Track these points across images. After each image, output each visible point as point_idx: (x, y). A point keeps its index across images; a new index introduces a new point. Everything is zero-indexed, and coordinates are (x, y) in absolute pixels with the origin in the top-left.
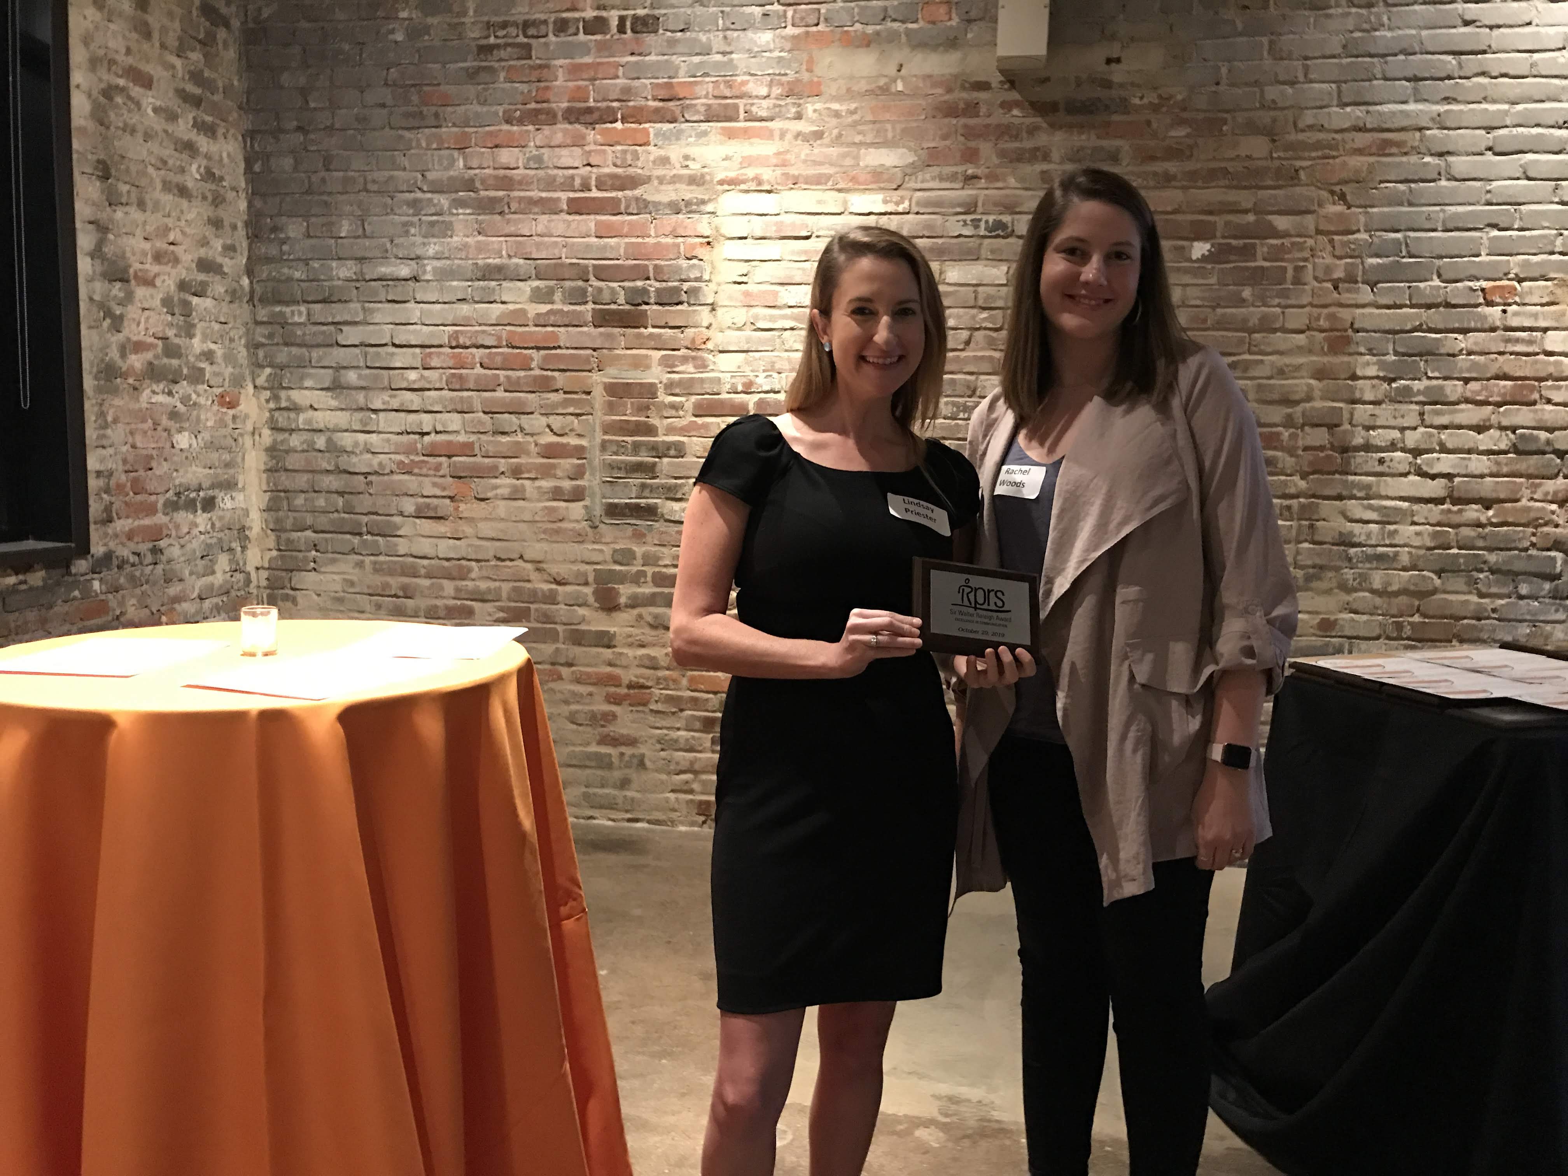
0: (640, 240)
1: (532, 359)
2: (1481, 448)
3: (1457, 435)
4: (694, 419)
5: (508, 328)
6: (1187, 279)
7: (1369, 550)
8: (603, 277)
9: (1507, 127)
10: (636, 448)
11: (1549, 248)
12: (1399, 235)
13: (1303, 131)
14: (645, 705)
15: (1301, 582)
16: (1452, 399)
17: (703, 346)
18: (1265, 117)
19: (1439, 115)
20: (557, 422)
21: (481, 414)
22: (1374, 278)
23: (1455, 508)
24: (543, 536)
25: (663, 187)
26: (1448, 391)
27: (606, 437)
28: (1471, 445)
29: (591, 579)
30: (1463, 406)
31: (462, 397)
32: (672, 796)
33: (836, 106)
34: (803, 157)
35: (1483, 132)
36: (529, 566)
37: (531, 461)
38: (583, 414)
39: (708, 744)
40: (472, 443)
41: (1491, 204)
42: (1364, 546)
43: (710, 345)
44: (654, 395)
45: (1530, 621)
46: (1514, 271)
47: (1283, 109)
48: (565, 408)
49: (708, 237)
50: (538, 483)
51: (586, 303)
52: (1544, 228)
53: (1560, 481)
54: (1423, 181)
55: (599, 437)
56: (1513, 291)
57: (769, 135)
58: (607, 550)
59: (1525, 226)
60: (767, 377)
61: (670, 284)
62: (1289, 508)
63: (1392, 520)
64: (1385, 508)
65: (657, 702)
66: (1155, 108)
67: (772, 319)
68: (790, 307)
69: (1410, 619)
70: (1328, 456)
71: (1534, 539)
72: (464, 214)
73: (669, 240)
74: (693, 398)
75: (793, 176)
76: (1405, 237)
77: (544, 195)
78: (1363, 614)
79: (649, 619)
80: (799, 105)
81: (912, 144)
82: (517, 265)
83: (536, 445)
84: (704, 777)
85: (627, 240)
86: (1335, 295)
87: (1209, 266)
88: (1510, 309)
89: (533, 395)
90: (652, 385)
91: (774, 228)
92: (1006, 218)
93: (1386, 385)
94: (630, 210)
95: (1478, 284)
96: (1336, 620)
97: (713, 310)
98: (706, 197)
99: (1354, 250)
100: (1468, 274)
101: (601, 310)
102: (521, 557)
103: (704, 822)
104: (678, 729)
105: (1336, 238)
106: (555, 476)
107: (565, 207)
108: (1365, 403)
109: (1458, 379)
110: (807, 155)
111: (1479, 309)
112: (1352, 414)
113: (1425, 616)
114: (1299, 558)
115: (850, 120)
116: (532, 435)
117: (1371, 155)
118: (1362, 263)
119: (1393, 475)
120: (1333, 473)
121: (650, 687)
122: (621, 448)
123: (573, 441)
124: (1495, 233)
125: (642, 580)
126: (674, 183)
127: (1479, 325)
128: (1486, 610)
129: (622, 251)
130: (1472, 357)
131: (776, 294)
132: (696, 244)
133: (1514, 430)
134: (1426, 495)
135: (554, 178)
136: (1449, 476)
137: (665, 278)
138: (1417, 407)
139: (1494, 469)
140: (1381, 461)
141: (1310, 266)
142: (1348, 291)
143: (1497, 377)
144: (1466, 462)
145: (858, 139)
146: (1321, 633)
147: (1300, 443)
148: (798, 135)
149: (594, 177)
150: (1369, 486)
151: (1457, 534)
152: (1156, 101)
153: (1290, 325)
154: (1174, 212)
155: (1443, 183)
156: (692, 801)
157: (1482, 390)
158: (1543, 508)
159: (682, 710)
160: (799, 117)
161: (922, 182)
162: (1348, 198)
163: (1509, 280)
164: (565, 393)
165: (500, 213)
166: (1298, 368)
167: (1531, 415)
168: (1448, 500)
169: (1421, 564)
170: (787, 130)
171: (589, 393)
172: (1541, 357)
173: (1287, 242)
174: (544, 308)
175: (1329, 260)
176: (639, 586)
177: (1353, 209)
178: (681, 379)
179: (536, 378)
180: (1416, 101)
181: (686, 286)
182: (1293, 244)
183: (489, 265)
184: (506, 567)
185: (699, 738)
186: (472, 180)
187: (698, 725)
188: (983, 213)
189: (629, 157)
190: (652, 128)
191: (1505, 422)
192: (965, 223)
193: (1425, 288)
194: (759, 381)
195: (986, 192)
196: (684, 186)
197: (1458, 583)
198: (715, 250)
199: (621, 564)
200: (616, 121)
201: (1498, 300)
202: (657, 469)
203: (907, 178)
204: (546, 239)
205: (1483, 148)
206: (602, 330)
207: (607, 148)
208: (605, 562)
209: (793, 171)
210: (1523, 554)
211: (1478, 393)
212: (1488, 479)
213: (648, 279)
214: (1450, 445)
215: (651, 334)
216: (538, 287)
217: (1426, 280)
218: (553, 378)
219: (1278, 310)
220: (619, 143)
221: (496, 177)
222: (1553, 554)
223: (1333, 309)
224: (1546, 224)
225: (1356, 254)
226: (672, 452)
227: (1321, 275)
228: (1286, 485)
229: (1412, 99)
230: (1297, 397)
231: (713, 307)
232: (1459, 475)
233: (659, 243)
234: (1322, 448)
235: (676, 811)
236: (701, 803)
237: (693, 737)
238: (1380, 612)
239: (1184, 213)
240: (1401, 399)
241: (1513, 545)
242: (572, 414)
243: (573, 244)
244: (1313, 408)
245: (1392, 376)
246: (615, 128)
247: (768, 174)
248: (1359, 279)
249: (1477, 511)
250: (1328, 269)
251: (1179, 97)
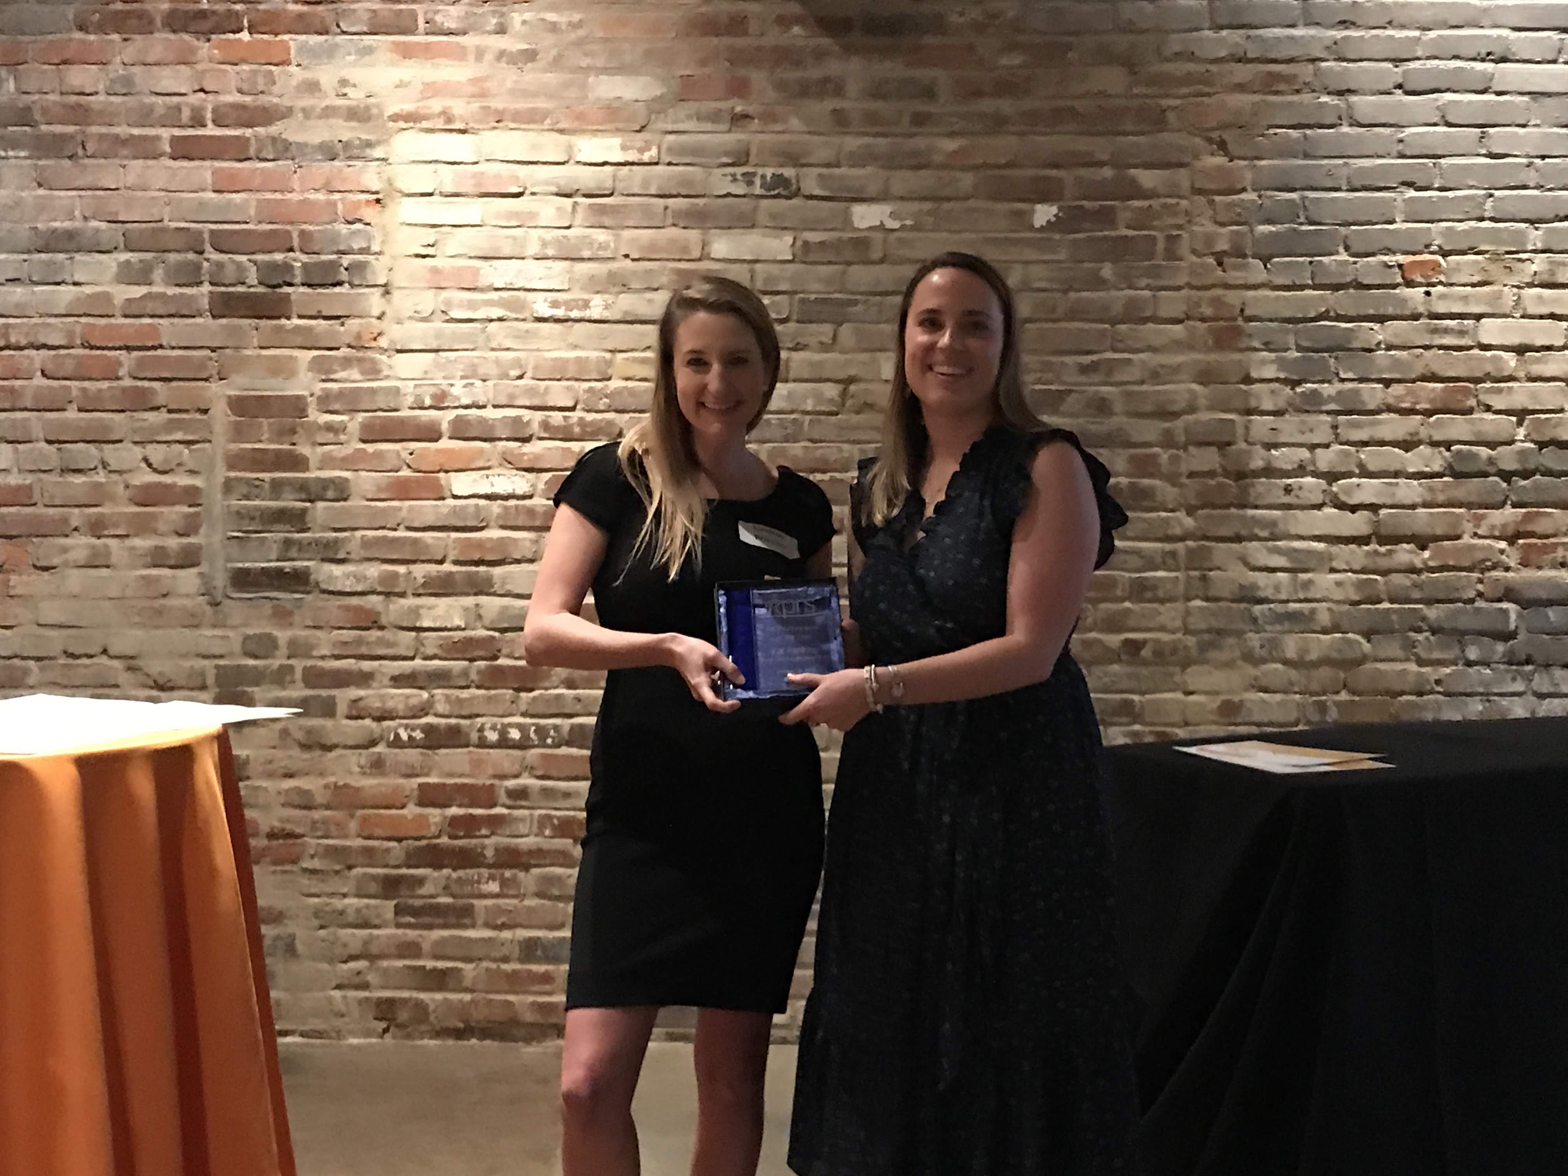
0: (278, 196)
1: (120, 364)
2: (1411, 470)
3: (1380, 454)
4: (363, 446)
5: (83, 320)
6: (1031, 254)
7: (1279, 608)
8: (224, 249)
9: (1418, 59)
10: (277, 487)
11: (1477, 213)
12: (1294, 196)
13: (1168, 60)
14: (295, 862)
15: (1194, 652)
16: (1371, 407)
17: (373, 344)
18: (1122, 42)
19: (1335, 43)
20: (156, 453)
21: (43, 445)
22: (1266, 252)
23: (1383, 549)
24: (137, 619)
25: (311, 122)
26: (1366, 397)
27: (232, 474)
28: (1398, 467)
29: (210, 680)
30: (1384, 416)
31: (14, 421)
32: (337, 994)
33: (551, 17)
34: (509, 84)
35: (1390, 65)
36: (116, 663)
37: (117, 510)
38: (198, 442)
39: (390, 915)
40: (30, 487)
41: (1403, 156)
42: (1272, 602)
43: (383, 342)
44: (302, 412)
45: (1482, 694)
46: (1436, 242)
47: (1143, 32)
48: (170, 432)
49: (377, 193)
50: (129, 542)
51: (199, 283)
52: (1471, 187)
53: (1508, 510)
54: (1322, 126)
55: (222, 473)
56: (1436, 267)
57: (460, 54)
58: (235, 637)
59: (1448, 185)
60: (465, 386)
61: (324, 257)
62: (1173, 554)
63: (1305, 566)
64: (1295, 550)
65: (312, 857)
66: (979, 28)
67: (472, 305)
68: (497, 289)
69: (1337, 698)
70: (1220, 485)
71: (1480, 587)
72: (16, 157)
73: (321, 196)
74: (361, 417)
75: (497, 111)
76: (1303, 198)
77: (136, 131)
78: (1274, 692)
79: (299, 735)
80: (502, 15)
81: (659, 71)
82: (97, 230)
83: (127, 487)
84: (385, 963)
85: (259, 196)
86: (1219, 272)
87: (1057, 237)
88: (1436, 290)
89: (122, 415)
90: (299, 398)
91: (472, 182)
92: (788, 172)
93: (1288, 389)
94: (263, 155)
95: (1394, 258)
96: (1241, 701)
97: (387, 293)
98: (372, 137)
99: (1239, 214)
100: (1381, 246)
101: (223, 293)
102: (105, 651)
103: (386, 1031)
104: (345, 896)
105: (1217, 198)
106: (155, 532)
107: (168, 149)
108: (1263, 413)
109: (1379, 381)
110: (516, 82)
111: (1397, 291)
112: (1247, 428)
113: (1354, 693)
114: (1191, 620)
115: (572, 36)
116: (120, 472)
117: (1255, 92)
118: (1252, 231)
119: (1303, 508)
120: (1227, 506)
121: (303, 836)
122: (253, 489)
123: (183, 480)
124: (1412, 193)
125: (288, 678)
126: (327, 117)
127: (1398, 312)
128: (1428, 681)
129: (252, 212)
130: (1392, 353)
131: (476, 272)
132: (359, 201)
133: (1448, 445)
134: (1347, 532)
135: (151, 108)
136: (1374, 508)
137: (316, 249)
138: (1328, 418)
139: (1428, 497)
140: (1288, 490)
141: (1185, 235)
142: (1237, 267)
143: (1424, 379)
144: (1393, 489)
145: (585, 62)
146: (1226, 720)
147: (1184, 468)
148: (501, 54)
149: (210, 108)
150: (1273, 523)
151: (1386, 583)
152: (980, 19)
153: (1163, 313)
154: (1009, 165)
155: (1345, 129)
156: (367, 999)
157: (1407, 394)
158: (1491, 546)
159: (350, 868)
160: (501, 30)
161: (675, 122)
162: (1230, 147)
163: (1432, 253)
164: (170, 411)
165: (70, 158)
166: (1176, 369)
167: (1468, 427)
168: (1374, 538)
169: (1345, 625)
170: (486, 47)
171: (205, 411)
172: (1476, 351)
173: (1155, 203)
174: (138, 291)
175: (1210, 228)
176: (284, 688)
177: (1236, 162)
178: (341, 392)
179: (124, 390)
180: (1307, 25)
181: (346, 260)
182: (1165, 206)
183: (55, 231)
184: (78, 665)
185: (376, 907)
186: (28, 109)
187: (373, 888)
188: (755, 165)
189: (261, 80)
190: (293, 41)
191: (1437, 437)
192: (735, 180)
193: (1330, 264)
194: (454, 391)
195: (761, 137)
196: (340, 122)
197: (1393, 648)
198: (388, 212)
199: (256, 657)
200: (240, 30)
201: (1420, 279)
202: (308, 518)
203: (653, 117)
204: (140, 194)
205: (1391, 85)
206: (224, 321)
207: (228, 67)
208: (231, 654)
209: (497, 104)
210: (1468, 606)
211: (1400, 399)
212: (1420, 510)
213: (291, 250)
214: (1371, 467)
215: (297, 327)
216: (128, 262)
217: (1331, 254)
218: (152, 391)
219: (1147, 293)
220: (245, 61)
221: (64, 106)
222: (1505, 605)
223: (1218, 292)
224: (1471, 183)
225: (1243, 220)
226: (330, 494)
227: (1199, 247)
228: (1168, 524)
229: (1301, 22)
230: (1176, 408)
231: (387, 290)
232: (1385, 506)
233: (305, 201)
234: (1211, 474)
235: (343, 1016)
236: (380, 1002)
237: (367, 907)
238: (1297, 689)
239: (1021, 166)
240: (1308, 408)
241: (1457, 595)
242: (180, 442)
243: (181, 200)
244: (1197, 422)
245: (1295, 377)
246: (240, 40)
247: (459, 108)
248: (1248, 252)
249: (1410, 552)
250: (1209, 240)
251: (1011, 14)
